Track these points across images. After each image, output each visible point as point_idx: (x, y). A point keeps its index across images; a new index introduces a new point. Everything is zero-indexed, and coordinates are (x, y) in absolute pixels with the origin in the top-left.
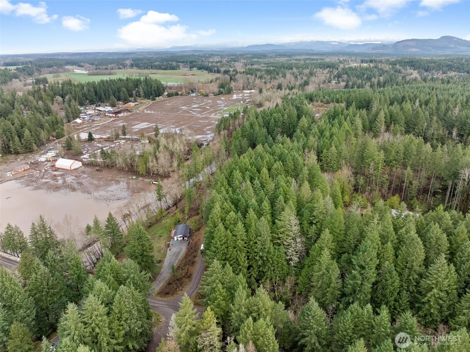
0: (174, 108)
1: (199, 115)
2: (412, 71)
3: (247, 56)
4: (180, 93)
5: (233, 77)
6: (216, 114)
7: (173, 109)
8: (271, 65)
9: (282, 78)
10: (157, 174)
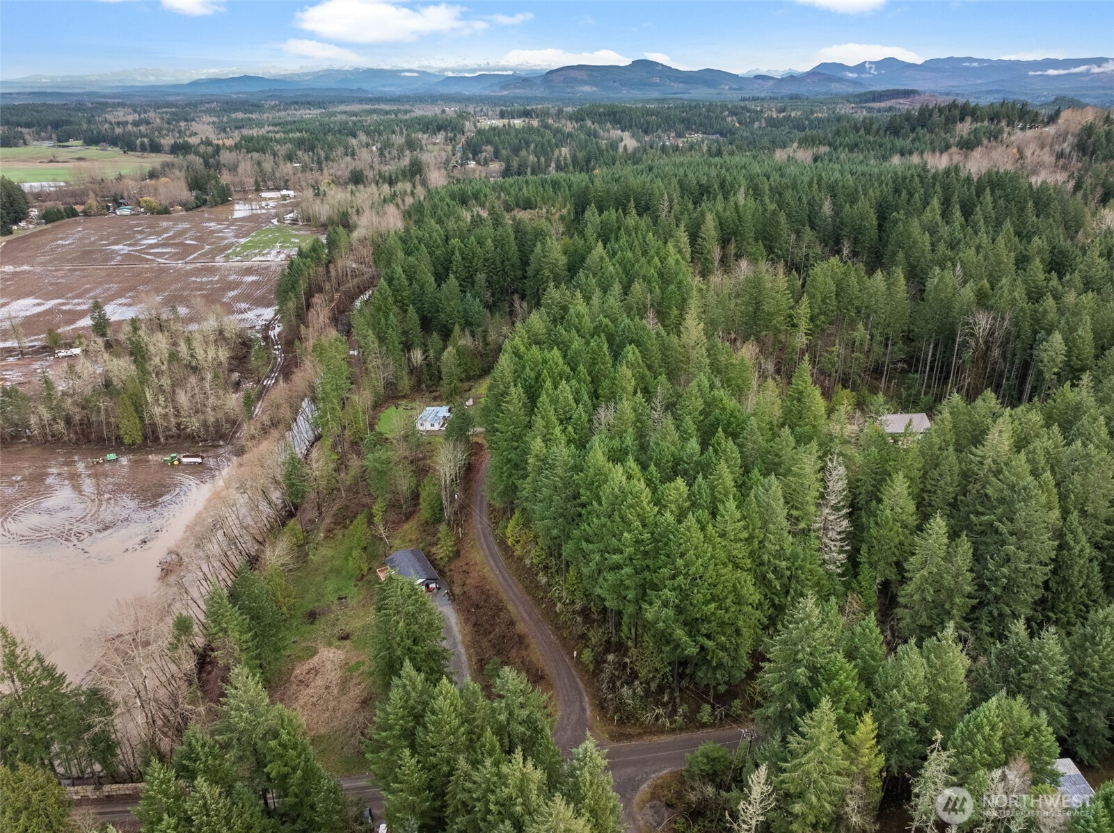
0: (89, 252)
1: (180, 264)
2: (619, 132)
3: (207, 105)
4: (79, 208)
5: (211, 160)
6: (227, 257)
7: (87, 255)
8: (293, 127)
9: (348, 159)
10: (179, 436)
